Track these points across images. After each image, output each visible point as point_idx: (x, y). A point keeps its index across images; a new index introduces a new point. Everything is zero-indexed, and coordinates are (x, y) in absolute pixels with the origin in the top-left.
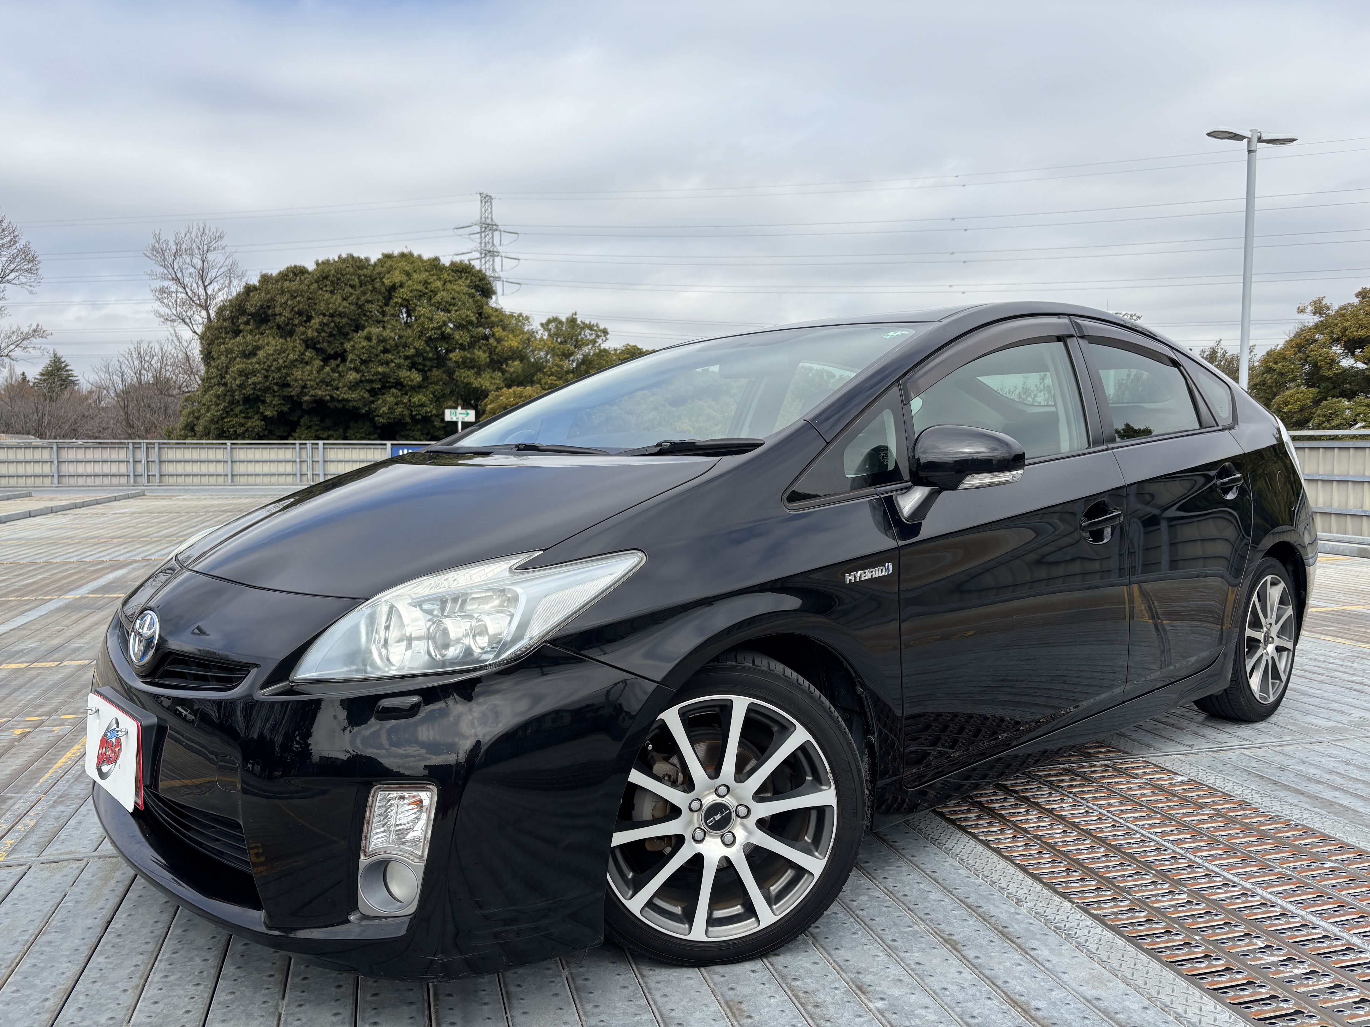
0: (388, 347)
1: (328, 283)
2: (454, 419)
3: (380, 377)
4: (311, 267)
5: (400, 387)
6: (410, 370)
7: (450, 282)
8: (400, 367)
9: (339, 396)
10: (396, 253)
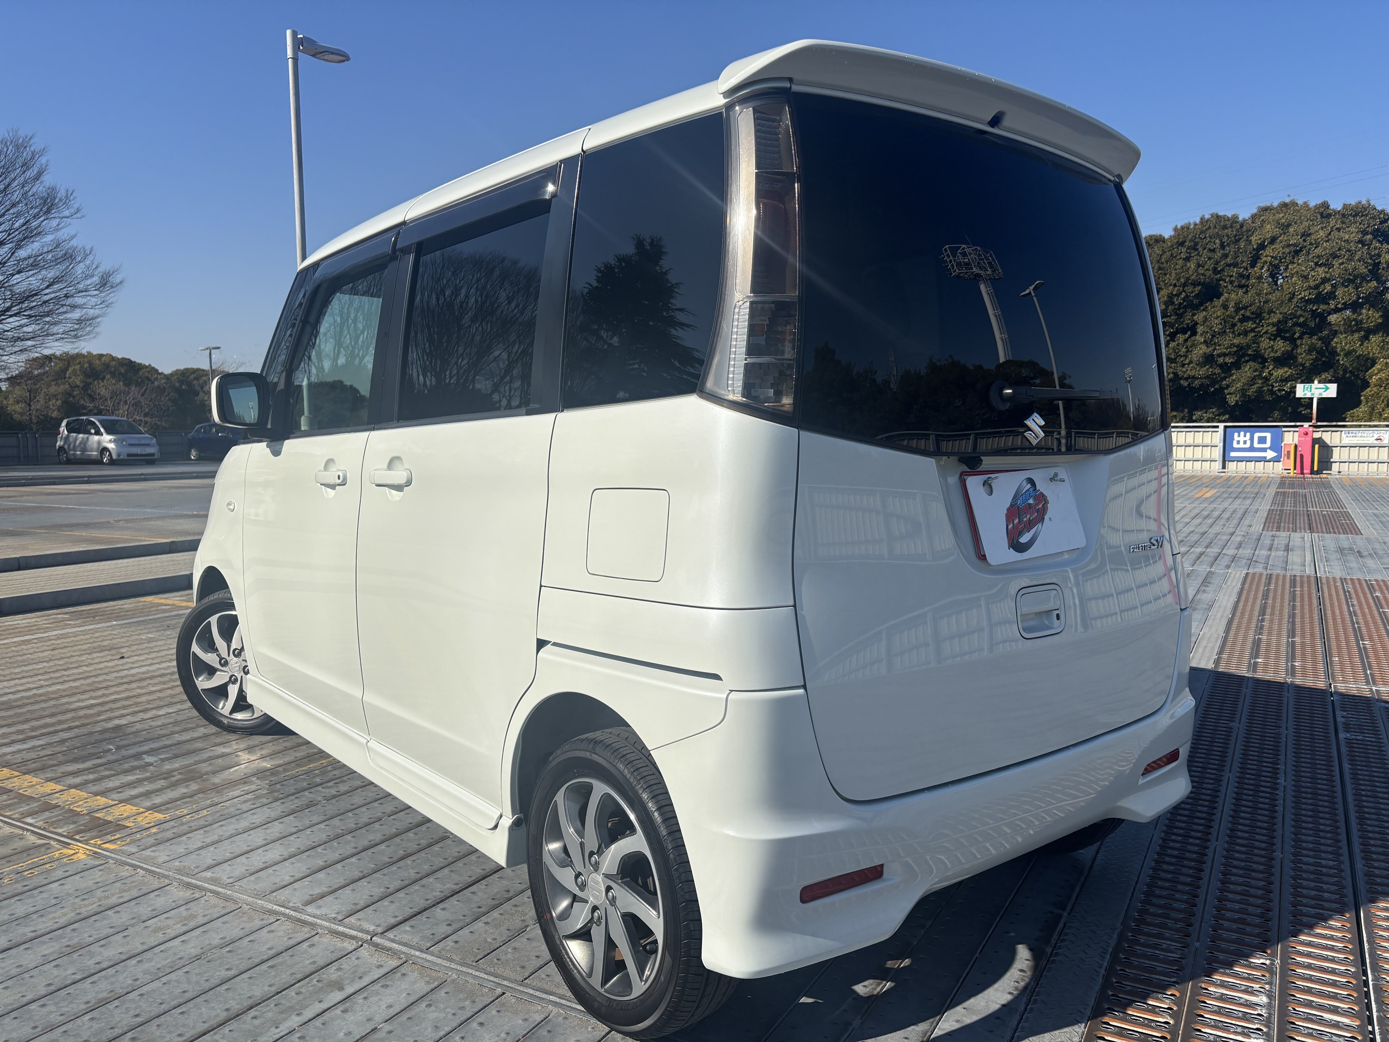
0: (1248, 314)
1: (1184, 250)
2: (1309, 395)
3: (1235, 349)
4: (1167, 233)
5: (1260, 360)
6: (1275, 340)
7: (1339, 230)
8: (1261, 336)
9: (1185, 372)
10: (1275, 204)
